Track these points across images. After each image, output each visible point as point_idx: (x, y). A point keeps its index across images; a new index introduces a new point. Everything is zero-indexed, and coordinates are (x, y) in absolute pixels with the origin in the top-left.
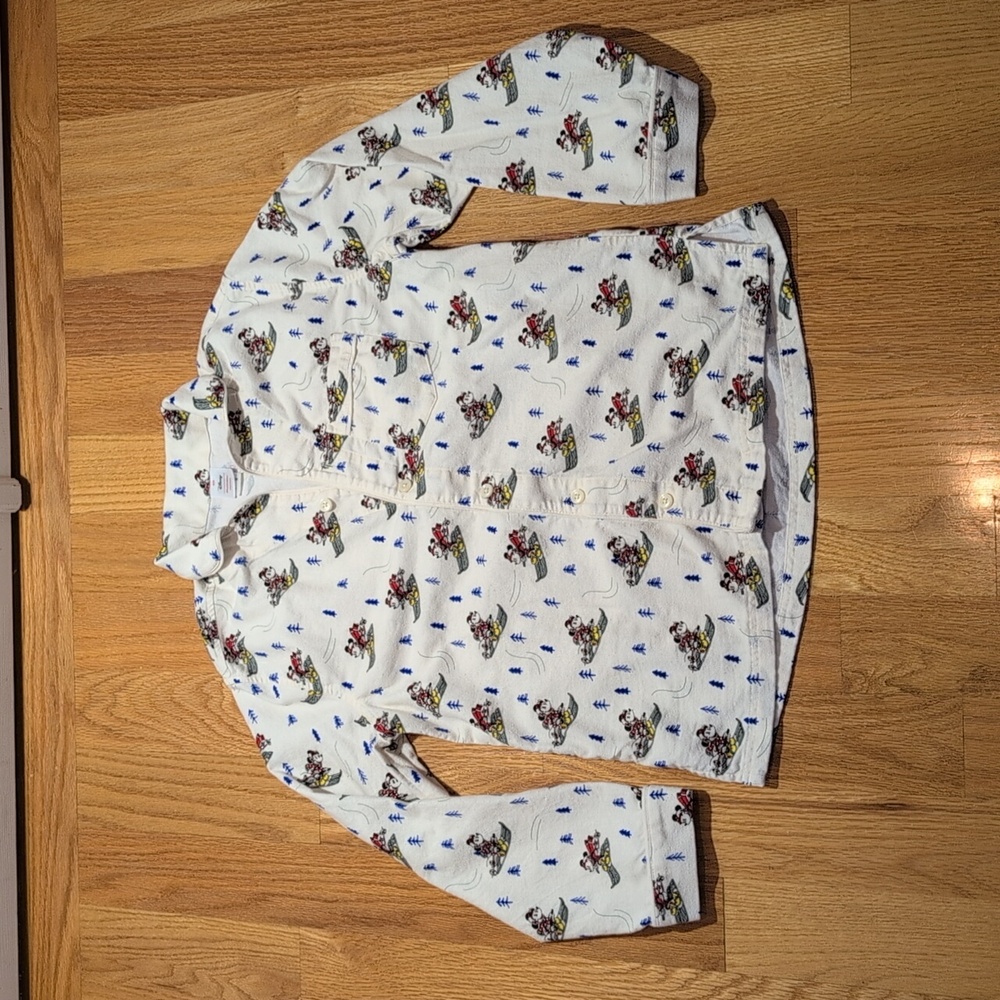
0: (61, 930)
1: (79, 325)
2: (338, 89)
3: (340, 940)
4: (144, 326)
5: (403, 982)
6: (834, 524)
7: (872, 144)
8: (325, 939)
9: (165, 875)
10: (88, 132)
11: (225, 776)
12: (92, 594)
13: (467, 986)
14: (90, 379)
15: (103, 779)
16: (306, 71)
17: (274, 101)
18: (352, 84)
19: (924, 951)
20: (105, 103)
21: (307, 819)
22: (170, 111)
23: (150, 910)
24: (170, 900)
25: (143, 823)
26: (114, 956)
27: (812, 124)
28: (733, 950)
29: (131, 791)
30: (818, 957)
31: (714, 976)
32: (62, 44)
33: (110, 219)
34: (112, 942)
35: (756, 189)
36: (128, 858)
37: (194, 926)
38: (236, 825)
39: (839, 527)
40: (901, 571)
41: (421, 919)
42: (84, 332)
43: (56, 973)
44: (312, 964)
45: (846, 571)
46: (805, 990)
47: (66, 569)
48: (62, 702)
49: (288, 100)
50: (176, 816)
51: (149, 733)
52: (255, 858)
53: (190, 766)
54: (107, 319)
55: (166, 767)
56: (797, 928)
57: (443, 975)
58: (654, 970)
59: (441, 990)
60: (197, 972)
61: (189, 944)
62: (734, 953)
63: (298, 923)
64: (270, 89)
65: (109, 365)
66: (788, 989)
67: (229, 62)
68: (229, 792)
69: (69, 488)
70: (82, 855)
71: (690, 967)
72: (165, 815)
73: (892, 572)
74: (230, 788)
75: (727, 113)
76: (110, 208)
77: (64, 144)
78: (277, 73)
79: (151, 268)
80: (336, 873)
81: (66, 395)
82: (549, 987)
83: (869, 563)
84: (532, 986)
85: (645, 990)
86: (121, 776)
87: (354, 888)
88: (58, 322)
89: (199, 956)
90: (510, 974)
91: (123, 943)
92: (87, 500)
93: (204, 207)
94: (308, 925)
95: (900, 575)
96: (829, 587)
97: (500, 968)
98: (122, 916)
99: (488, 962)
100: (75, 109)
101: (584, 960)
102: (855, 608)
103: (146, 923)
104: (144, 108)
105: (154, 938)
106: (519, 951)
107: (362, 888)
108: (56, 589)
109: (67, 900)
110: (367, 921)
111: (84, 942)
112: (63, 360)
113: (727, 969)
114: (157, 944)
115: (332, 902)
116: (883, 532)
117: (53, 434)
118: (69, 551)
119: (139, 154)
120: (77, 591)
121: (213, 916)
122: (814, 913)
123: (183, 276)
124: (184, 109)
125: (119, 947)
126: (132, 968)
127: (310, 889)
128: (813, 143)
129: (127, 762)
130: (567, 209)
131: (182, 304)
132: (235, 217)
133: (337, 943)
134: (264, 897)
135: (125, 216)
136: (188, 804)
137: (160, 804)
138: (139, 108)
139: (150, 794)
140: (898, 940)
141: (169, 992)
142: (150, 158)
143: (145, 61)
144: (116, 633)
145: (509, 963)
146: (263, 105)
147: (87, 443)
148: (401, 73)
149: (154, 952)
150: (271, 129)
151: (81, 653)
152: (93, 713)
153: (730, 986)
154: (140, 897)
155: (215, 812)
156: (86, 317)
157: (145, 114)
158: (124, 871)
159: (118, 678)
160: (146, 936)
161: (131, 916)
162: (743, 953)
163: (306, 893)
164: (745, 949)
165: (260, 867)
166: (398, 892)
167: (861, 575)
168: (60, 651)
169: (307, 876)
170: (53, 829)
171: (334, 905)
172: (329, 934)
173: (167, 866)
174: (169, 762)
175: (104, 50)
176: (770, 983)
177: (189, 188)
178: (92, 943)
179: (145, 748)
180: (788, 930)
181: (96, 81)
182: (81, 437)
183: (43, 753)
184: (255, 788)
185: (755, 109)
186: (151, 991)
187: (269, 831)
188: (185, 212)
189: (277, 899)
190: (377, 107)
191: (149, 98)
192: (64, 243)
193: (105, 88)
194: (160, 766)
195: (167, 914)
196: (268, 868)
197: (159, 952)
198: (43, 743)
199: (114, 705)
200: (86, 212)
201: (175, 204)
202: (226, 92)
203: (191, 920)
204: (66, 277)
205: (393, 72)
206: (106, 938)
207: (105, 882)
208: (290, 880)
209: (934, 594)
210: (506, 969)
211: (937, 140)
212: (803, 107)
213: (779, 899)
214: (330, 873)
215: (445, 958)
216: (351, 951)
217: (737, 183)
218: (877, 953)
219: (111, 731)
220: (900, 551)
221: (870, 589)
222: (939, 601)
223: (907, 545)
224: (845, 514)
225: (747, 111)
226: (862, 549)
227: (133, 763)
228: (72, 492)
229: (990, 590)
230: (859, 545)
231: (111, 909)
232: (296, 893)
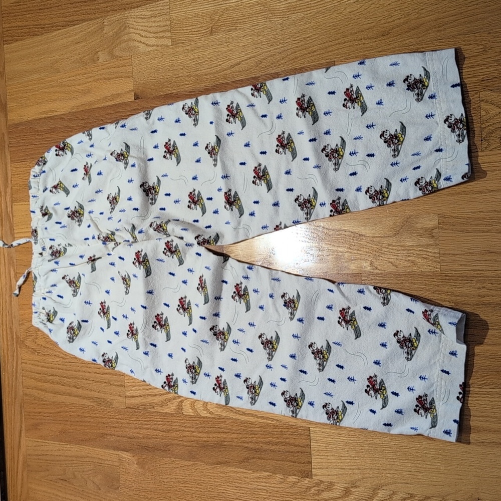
0: (18, 451)
1: (16, 147)
2: (121, 16)
3: (136, 458)
4: (43, 145)
5: (164, 480)
6: (357, 234)
7: (370, 22)
8: (129, 457)
9: (60, 424)
10: (16, 49)
11: (84, 374)
13: (193, 483)
14: (21, 174)
15: (33, 375)
16: (107, 9)
17: (92, 26)
18: (127, 13)
19: (410, 470)
20: (23, 34)
21: (120, 396)
22: (50, 35)
23: (54, 441)
24: (64, 436)
25: (50, 397)
26: (40, 464)
27: (340, 13)
28: (315, 467)
29: (45, 381)
30: (357, 471)
31: (307, 481)
32: (4, 6)
33: (27, 92)
34: (40, 457)
35: (315, 52)
36: (45, 415)
37: (73, 449)
38: (90, 398)
39: (360, 235)
40: (391, 259)
41: (171, 448)
42: (17, 150)
43: (17, 472)
44: (124, 470)
45: (364, 259)
46: (351, 489)
47: (14, 270)
48: (15, 337)
49: (99, 24)
50: (64, 394)
51: (51, 352)
52: (98, 415)
53: (69, 369)
54: (27, 143)
56: (346, 455)
57: (182, 477)
58: (279, 476)
59: (181, 485)
60: (76, 473)
61: (71, 459)
62: (316, 469)
63: (117, 449)
64: (90, 20)
66: (342, 489)
67: (74, 8)
68: (86, 382)
69: (14, 229)
70: (26, 413)
71: (295, 475)
72: (59, 394)
73: (386, 259)
74: (86, 380)
75: (300, 11)
76: (26, 87)
77: (7, 56)
78: (94, 11)
79: (44, 116)
80: (133, 423)
81: (11, 183)
82: (230, 485)
83: (375, 254)
84: (222, 484)
85: (275, 487)
86: (40, 374)
87: (141, 431)
88: (6, 146)
89: (76, 465)
90: (212, 477)
91: (44, 457)
92: (22, 235)
93: (66, 83)
94: (122, 450)
95: (391, 260)
96: (356, 268)
97: (208, 474)
98: (43, 444)
99: (202, 471)
100: (10, 38)
101: (246, 471)
102: (369, 279)
103: (53, 447)
104: (39, 35)
105: (57, 455)
106: (216, 465)
107: (145, 431)
108: (11, 280)
109: (20, 436)
110: (147, 448)
111: (29, 457)
112: (9, 165)
113: (313, 477)
114: (58, 458)
115: (132, 438)
116: (382, 237)
117: (6, 203)
118: (15, 261)
119: (37, 58)
121: (81, 445)
122: (354, 448)
123: (58, 119)
124: (55, 33)
125: (43, 460)
126: (48, 470)
127: (122, 432)
128: (341, 23)
129: (42, 367)
130: (225, 70)
131: (58, 133)
132: (78, 87)
133: (135, 460)
134: (103, 435)
135: (33, 90)
136: (69, 388)
137: (58, 387)
138: (36, 35)
139: (53, 383)
140: (397, 463)
141: (64, 483)
142: (42, 60)
143: (38, 11)
145: (211, 471)
146: (89, 28)
147: (21, 206)
148: (148, 5)
149: (57, 463)
150: (92, 40)
151: (21, 312)
152: (28, 342)
153: (314, 486)
154: (51, 434)
155: (80, 392)
156: (18, 143)
157: (39, 38)
158: (43, 421)
160: (53, 454)
161: (47, 444)
162: (320, 468)
163: (120, 433)
164: (321, 467)
165: (100, 420)
166: (161, 434)
167: (371, 261)
168: (13, 311)
169: (121, 425)
170: (13, 400)
171: (133, 440)
172: (131, 455)
173: (61, 419)
174: (61, 367)
175: (21, 7)
176: (335, 485)
177: (58, 74)
178: (32, 457)
179: (50, 359)
180: (342, 456)
181: (18, 23)
182: (18, 203)
183: (8, 362)
184: (97, 380)
185: (312, 8)
186: (56, 482)
187: (104, 402)
188: (57, 86)
189: (108, 437)
190: (138, 24)
191: (40, 29)
192: (8, 106)
193: (22, 27)
194: (56, 368)
195: (62, 443)
196: (104, 420)
197: (59, 462)
198: (8, 357)
199: (36, 338)
200: (17, 90)
201: (52, 83)
202: (72, 23)
203: (72, 446)
204: (9, 123)
205: (145, 5)
206: (37, 455)
207: (35, 427)
208: (113, 427)
209: (408, 271)
210: (210, 475)
211: (403, 16)
212: (336, 4)
213: (336, 440)
214: (130, 423)
215: (182, 468)
216: (141, 464)
217: (305, 49)
218: (385, 470)
219: (35, 351)
220: (390, 247)
221: (377, 268)
222: (411, 275)
223: (394, 244)
224: (362, 228)
225: (308, 9)
226: (372, 247)
227: (45, 367)
228: (15, 231)
229: (437, 268)
230: (370, 245)
231: (39, 440)
232: (116, 433)
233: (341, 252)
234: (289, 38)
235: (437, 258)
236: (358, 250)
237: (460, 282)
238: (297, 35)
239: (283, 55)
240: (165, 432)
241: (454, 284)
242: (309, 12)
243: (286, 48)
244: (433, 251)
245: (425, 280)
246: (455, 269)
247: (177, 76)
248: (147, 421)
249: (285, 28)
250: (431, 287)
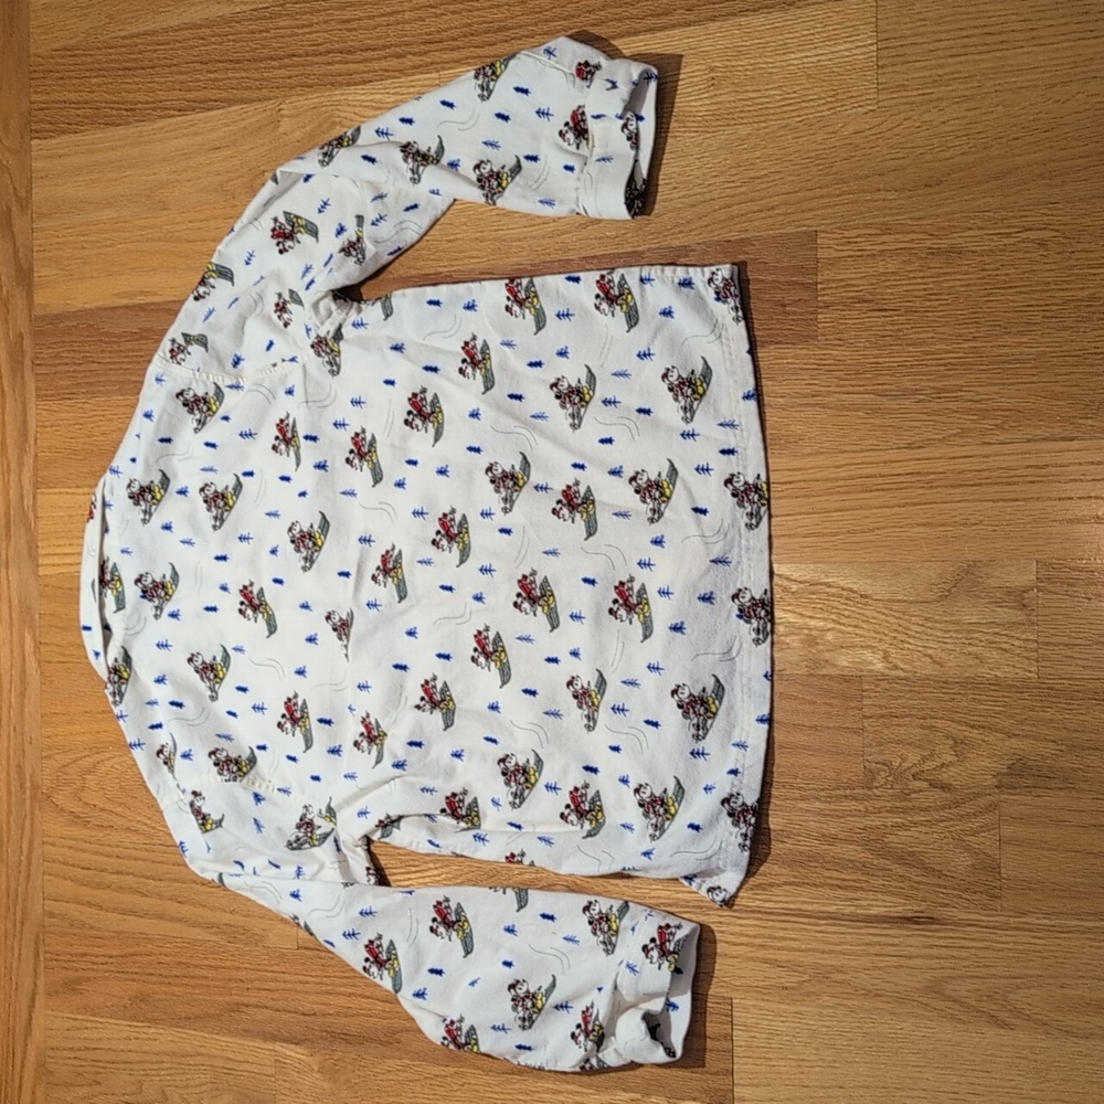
0: (26, 1039)
1: (51, 365)
2: (322, 99)
3: (318, 1058)
4: (117, 366)
6: (856, 592)
7: (899, 155)
8: (302, 1057)
9: (134, 981)
10: (62, 152)
12: (61, 665)
14: (60, 425)
15: (71, 871)
16: (288, 81)
17: (254, 114)
18: (337, 95)
19: (956, 1090)
20: (80, 119)
21: (284, 921)
22: (147, 127)
23: (118, 1019)
24: (141, 1008)
25: (112, 921)
26: (80, 1070)
27: (834, 132)
28: (742, 1082)
29: (99, 886)
30: (836, 1092)
32: (35, 55)
33: (84, 248)
34: (79, 1054)
35: (773, 208)
36: (95, 960)
37: (165, 1038)
38: (209, 926)
39: (861, 596)
40: (931, 648)
41: (403, 1037)
42: (55, 373)
43: (20, 1087)
44: (287, 1085)
45: (869, 647)
47: (34, 638)
48: (28, 784)
49: (269, 113)
50: (146, 915)
51: (119, 822)
52: (228, 964)
53: (161, 859)
54: (79, 359)
55: (136, 859)
56: (813, 1058)
58: (655, 1102)
60: (168, 1090)
61: (157, 1058)
62: (744, 1085)
63: (274, 1038)
64: (249, 101)
65: (81, 411)
67: (208, 72)
69: (37, 547)
70: (48, 955)
71: (694, 1099)
72: (134, 913)
73: (921, 649)
74: (203, 884)
75: (741, 121)
76: (84, 235)
77: (36, 165)
78: (258, 83)
79: (124, 302)
80: (314, 983)
81: (36, 443)
83: (895, 638)
86: (89, 869)
87: (333, 1000)
88: (27, 362)
89: (169, 1072)
91: (90, 1055)
92: (56, 560)
93: (182, 233)
94: (285, 1041)
95: (930, 652)
96: (850, 665)
97: (490, 1095)
98: (89, 1025)
99: (476, 1087)
100: (48, 127)
101: (579, 1089)
102: (879, 689)
103: (114, 1033)
104: (120, 125)
105: (122, 1051)
106: (509, 1076)
107: (342, 1001)
108: (24, 660)
109: (32, 1006)
110: (345, 1038)
111: (52, 1053)
112: (33, 405)
114: (124, 1057)
115: (309, 1015)
116: (911, 602)
117: (21, 487)
118: (37, 616)
119: (114, 175)
120: (46, 661)
121: (183, 1028)
122: (832, 1042)
124: (160, 124)
126: (99, 1083)
127: (287, 1000)
128: (835, 154)
129: (95, 853)
130: (567, 233)
133: (314, 1062)
134: (238, 1008)
135: (99, 244)
136: (160, 902)
137: (129, 900)
138: (114, 124)
139: (119, 889)
140: (925, 1076)
142: (126, 180)
143: (121, 73)
144: (85, 709)
145: (497, 1089)
146: (244, 119)
147: (57, 496)
148: (390, 81)
149: (122, 1066)
150: (252, 145)
151: (49, 731)
152: (61, 798)
154: (109, 1004)
155: (187, 911)
156: (57, 356)
157: (121, 131)
158: (90, 974)
159: (87, 759)
160: (114, 1048)
161: (99, 1025)
162: (753, 1085)
163: (281, 1004)
164: (755, 1081)
165: (233, 974)
166: (380, 1006)
167: (885, 652)
168: (26, 729)
169: (283, 986)
170: (18, 925)
171: (312, 1018)
172: (306, 1052)
173: (137, 970)
174: (141, 854)
175: (79, 60)
177: (165, 212)
178: (59, 1053)
179: (115, 838)
180: (802, 1060)
181: (69, 95)
182: (51, 490)
183: (8, 841)
185: (771, 117)
187: (244, 934)
188: (160, 239)
189: (251, 1011)
191: (125, 113)
192: (35, 274)
193: (79, 103)
194: (130, 858)
195: (136, 1024)
196: (243, 975)
197: (127, 1066)
198: (9, 829)
199: (83, 789)
200: (59, 240)
201: (150, 231)
202: (205, 105)
203: (162, 1031)
204: (36, 312)
205: (381, 80)
206: (72, 1049)
207: (72, 986)
208: (265, 990)
209: (967, 675)
210: (495, 1096)
211: (974, 149)
212: (824, 114)
213: (793, 1025)
214: (307, 983)
215: (429, 1081)
216: (329, 1072)
217: (752, 201)
218: (902, 1089)
219: (78, 817)
220: (929, 624)
221: (896, 667)
222: (973, 684)
223: (937, 618)
224: (868, 581)
225: (763, 119)
226: (887, 621)
227: (102, 854)
228: (41, 551)
229: (1031, 672)
230: (883, 617)
231: (79, 1017)
232: (272, 1004)
233: (816, 629)
234: (716, 176)
235: (1032, 650)
236: (856, 626)
237: (1080, 702)
238: (733, 171)
239: (701, 209)
240: (390, 1003)
241: (1065, 706)
242: (764, 125)
243: (707, 196)
244: (1024, 637)
245: (1003, 696)
246: (1068, 676)
247: (453, 237)
248: (348, 978)
249: (707, 154)
250: (1017, 711)
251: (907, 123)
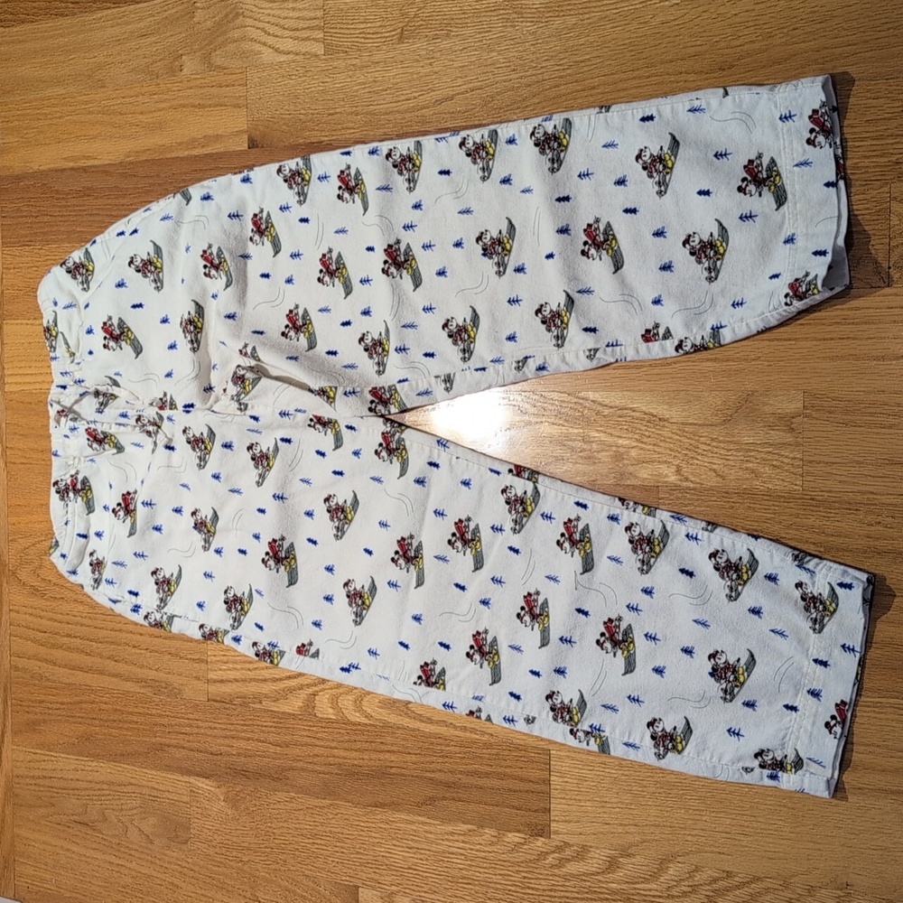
1: (13, 218)
3: (223, 789)
4: (66, 219)
5: (274, 831)
6: (656, 416)
7: (699, 43)
8: (211, 788)
9: (81, 723)
10: (21, 38)
11: (130, 636)
12: (22, 466)
13: (328, 838)
14: (21, 268)
15: (32, 634)
17: (173, 6)
19: (728, 830)
20: (35, 10)
21: (198, 678)
22: (88, 17)
23: (68, 754)
24: (85, 746)
25: (63, 674)
26: (40, 794)
27: (644, 23)
28: (557, 818)
29: (54, 646)
30: (632, 829)
31: (540, 842)
33: (38, 119)
34: (38, 781)
35: (594, 88)
36: (50, 706)
37: (104, 770)
38: (139, 681)
39: (660, 419)
40: (715, 464)
41: (290, 774)
42: (17, 224)
44: (199, 811)
45: (665, 462)
46: (621, 860)
49: (185, 5)
50: (89, 670)
51: (67, 594)
52: (154, 712)
53: (101, 626)
54: (35, 212)
55: (82, 625)
56: (613, 800)
57: (308, 827)
58: (489, 832)
59: (307, 841)
60: (106, 812)
61: (98, 786)
62: (558, 821)
63: (189, 772)
65: (37, 255)
66: (604, 858)
68: (133, 650)
69: (4, 368)
70: (14, 701)
71: (519, 831)
72: (81, 669)
73: (706, 464)
74: (134, 647)
75: (569, 13)
76: (39, 109)
79: (71, 164)
80: (221, 729)
82: (397, 843)
83: (686, 454)
84: (383, 841)
85: (481, 851)
86: (46, 632)
87: (235, 743)
89: (108, 797)
90: (365, 829)
91: (47, 782)
92: (19, 379)
93: (116, 107)
94: (198, 775)
95: (714, 467)
96: (649, 477)
97: (357, 823)
98: (46, 758)
99: (347, 817)
100: (10, 17)
101: (428, 821)
102: (672, 498)
103: (66, 765)
104: (67, 15)
105: (72, 780)
106: (374, 809)
107: (242, 744)
109: (2, 741)
110: (244, 773)
111: (16, 780)
113: (552, 836)
114: (73, 785)
115: (217, 755)
116: (700, 425)
119: (62, 58)
120: (10, 462)
121: (119, 762)
122: (629, 788)
123: (97, 171)
124: (99, 15)
125: (43, 786)
126: (54, 805)
127: (199, 742)
128: (646, 41)
129: (51, 619)
130: (425, 108)
131: (97, 198)
132: (141, 117)
133: (220, 793)
134: (162, 747)
135: (51, 116)
136: (100, 660)
137: (77, 658)
138: (62, 15)
139: (69, 649)
140: (705, 818)
141: (84, 829)
142: (71, 62)
144: (42, 502)
145: (364, 819)
146: (165, 11)
147: (19, 326)
149: (72, 792)
150: (172, 33)
151: (13, 519)
152: (24, 575)
153: (554, 852)
154: (61, 742)
155: (122, 668)
156: (18, 210)
157: (66, 21)
158: (48, 717)
159: (44, 542)
160: (65, 777)
161: (53, 758)
162: (566, 821)
163: (195, 745)
164: (568, 818)
165: (158, 720)
166: (272, 749)
167: (678, 466)
169: (196, 730)
171: (219, 757)
172: (214, 784)
173: (82, 715)
174: (86, 621)
176: (590, 851)
177: (103, 90)
178: (23, 781)
179: (65, 607)
180: (606, 802)
182: (14, 322)
184: (155, 648)
185: (593, 9)
186: (69, 827)
187: (166, 688)
188: (99, 112)
189: (172, 750)
190: (262, 11)
191: (71, 6)
194: (77, 624)
195: (82, 758)
196: (165, 721)
197: (77, 792)
199: (41, 567)
200: (19, 113)
201: (91, 105)
203: (102, 764)
206: (33, 777)
207: (32, 726)
208: (183, 733)
209: (744, 487)
210: (362, 824)
211: (761, 38)
212: (637, 6)
213: (598, 773)
214: (215, 728)
215: (310, 811)
216: (233, 801)
217: (576, 82)
218: (685, 829)
219: (38, 591)
220: (714, 444)
221: (687, 479)
222: (749, 494)
223: (721, 438)
224: (665, 407)
225: (586, 11)
226: (680, 441)
227: (55, 621)
228: (6, 372)
229: (796, 485)
230: (678, 437)
231: (37, 751)
232: (187, 745)
233: (623, 446)
234: (547, 60)
235: (798, 466)
236: (655, 445)
237: (837, 511)
238: (562, 56)
239: (534, 89)
240: (281, 747)
241: (825, 514)
242: (587, 16)
243: (540, 77)
244: (791, 455)
245: (774, 505)
246: (827, 489)
247: (332, 112)
248: (247, 725)
249: (540, 41)
250: (784, 518)
251: (706, 15)
